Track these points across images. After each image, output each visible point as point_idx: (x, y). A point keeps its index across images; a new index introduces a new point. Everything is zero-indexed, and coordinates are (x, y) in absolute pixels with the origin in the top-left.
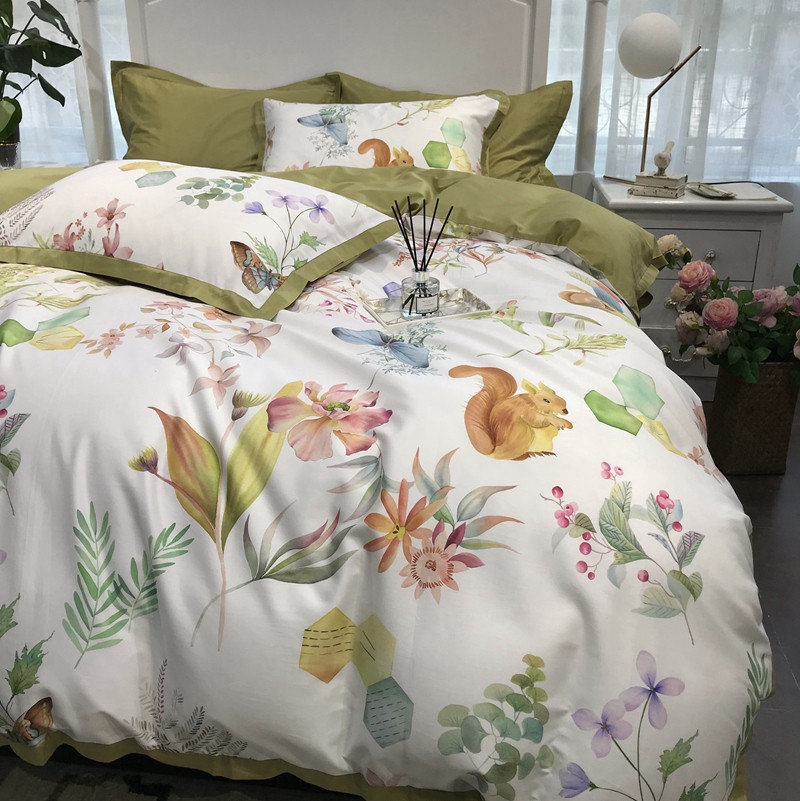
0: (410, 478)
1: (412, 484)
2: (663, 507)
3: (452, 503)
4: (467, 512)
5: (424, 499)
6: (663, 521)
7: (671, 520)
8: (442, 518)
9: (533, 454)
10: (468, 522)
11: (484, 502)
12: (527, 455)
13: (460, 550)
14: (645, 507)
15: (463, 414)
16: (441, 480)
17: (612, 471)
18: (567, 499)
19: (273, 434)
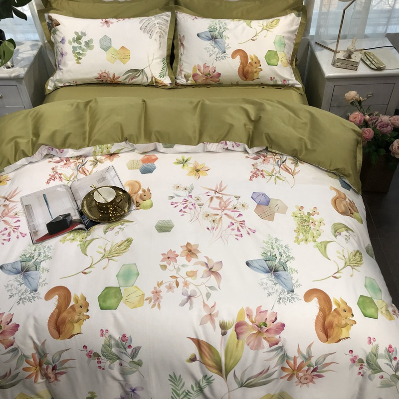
0: (297, 355)
1: (298, 357)
2: (390, 352)
3: (313, 361)
4: (319, 363)
5: (303, 361)
6: (390, 357)
7: (393, 357)
8: (309, 366)
9: (342, 339)
10: (319, 366)
11: (325, 359)
12: (340, 340)
13: (316, 373)
14: (384, 353)
15: (314, 326)
16: (309, 355)
17: (372, 341)
18: (354, 354)
19: (240, 341)
